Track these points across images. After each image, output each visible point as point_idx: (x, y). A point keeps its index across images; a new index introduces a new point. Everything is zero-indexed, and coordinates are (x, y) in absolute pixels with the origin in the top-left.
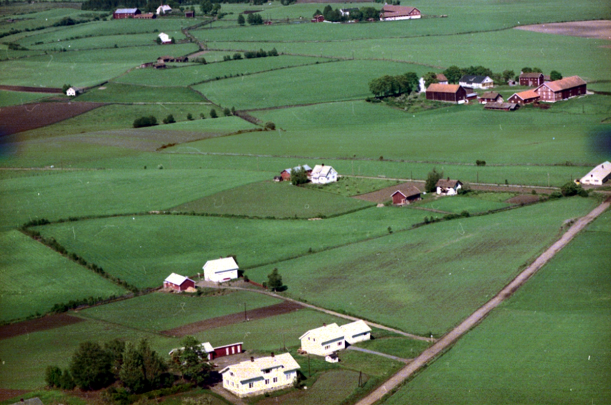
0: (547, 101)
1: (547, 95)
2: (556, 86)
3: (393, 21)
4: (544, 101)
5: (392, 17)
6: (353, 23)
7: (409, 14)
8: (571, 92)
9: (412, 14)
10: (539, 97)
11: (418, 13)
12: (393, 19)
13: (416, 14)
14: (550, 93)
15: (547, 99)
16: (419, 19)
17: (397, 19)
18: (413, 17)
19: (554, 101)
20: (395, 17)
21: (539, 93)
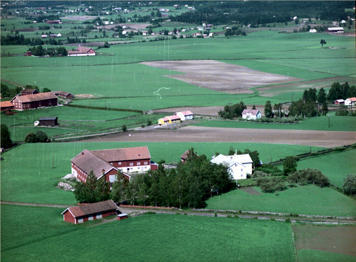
0: (18, 110)
1: (18, 105)
2: (27, 99)
3: (75, 56)
4: (16, 109)
5: (75, 54)
6: (48, 57)
7: (88, 53)
8: (40, 104)
9: (89, 52)
10: (14, 106)
11: (93, 52)
12: (75, 55)
13: (92, 53)
14: (19, 104)
15: (18, 108)
16: (94, 56)
17: (78, 55)
18: (90, 54)
19: (21, 110)
20: (77, 54)
21: (14, 103)
